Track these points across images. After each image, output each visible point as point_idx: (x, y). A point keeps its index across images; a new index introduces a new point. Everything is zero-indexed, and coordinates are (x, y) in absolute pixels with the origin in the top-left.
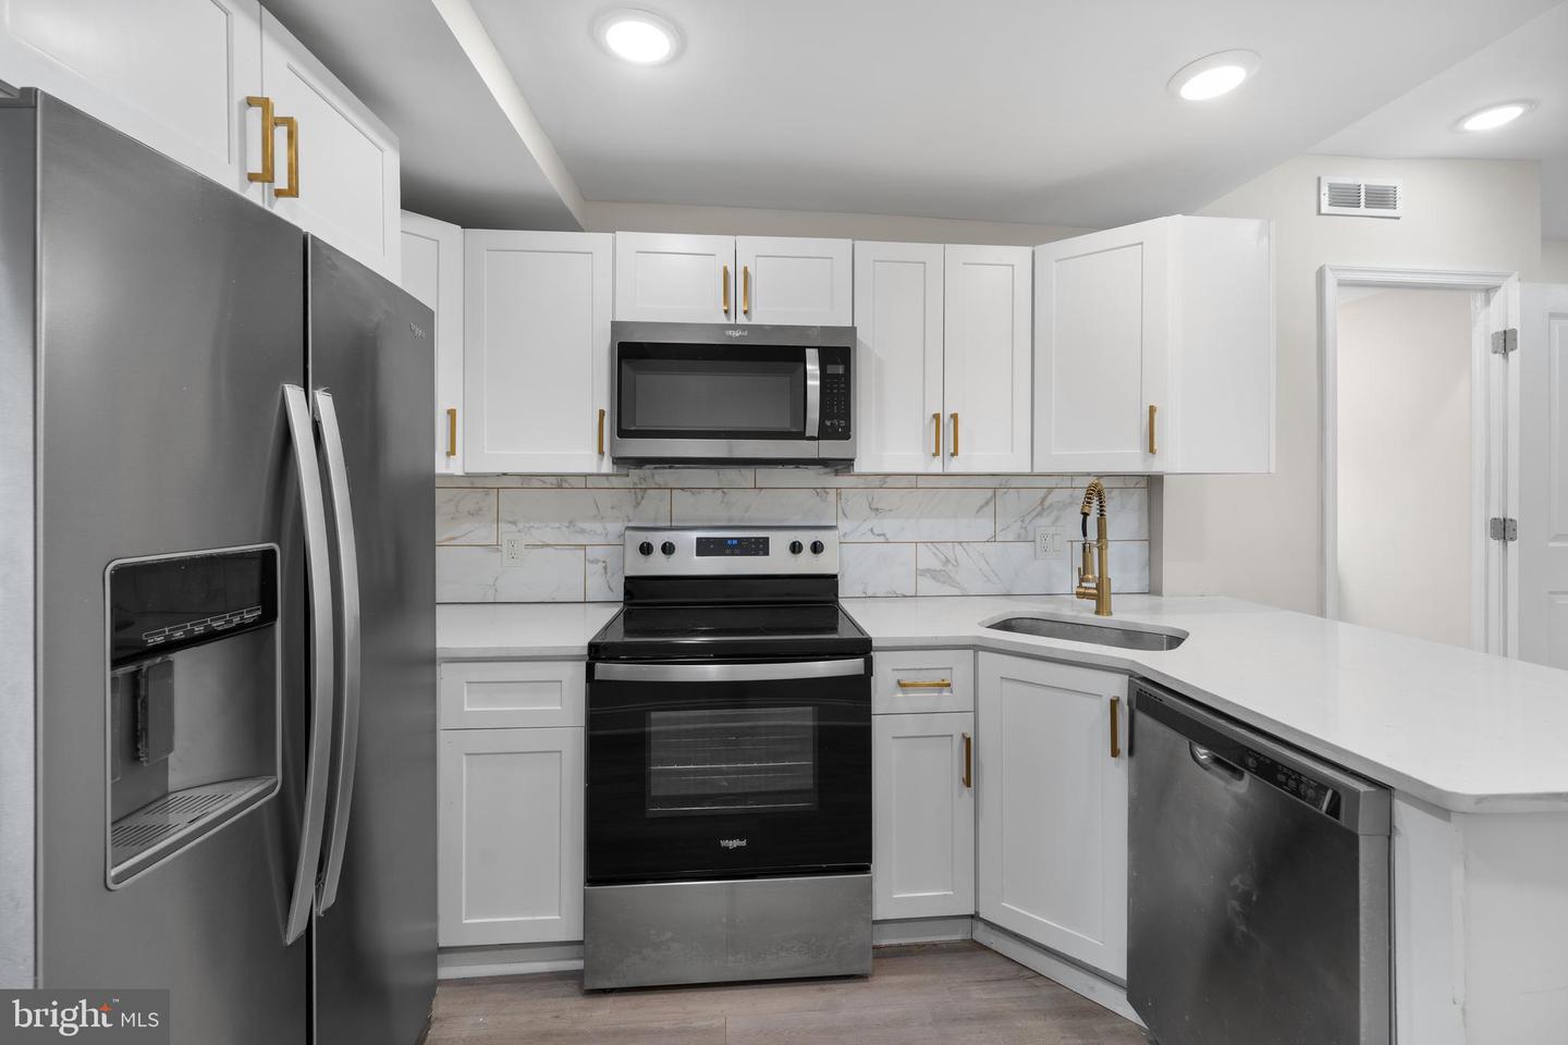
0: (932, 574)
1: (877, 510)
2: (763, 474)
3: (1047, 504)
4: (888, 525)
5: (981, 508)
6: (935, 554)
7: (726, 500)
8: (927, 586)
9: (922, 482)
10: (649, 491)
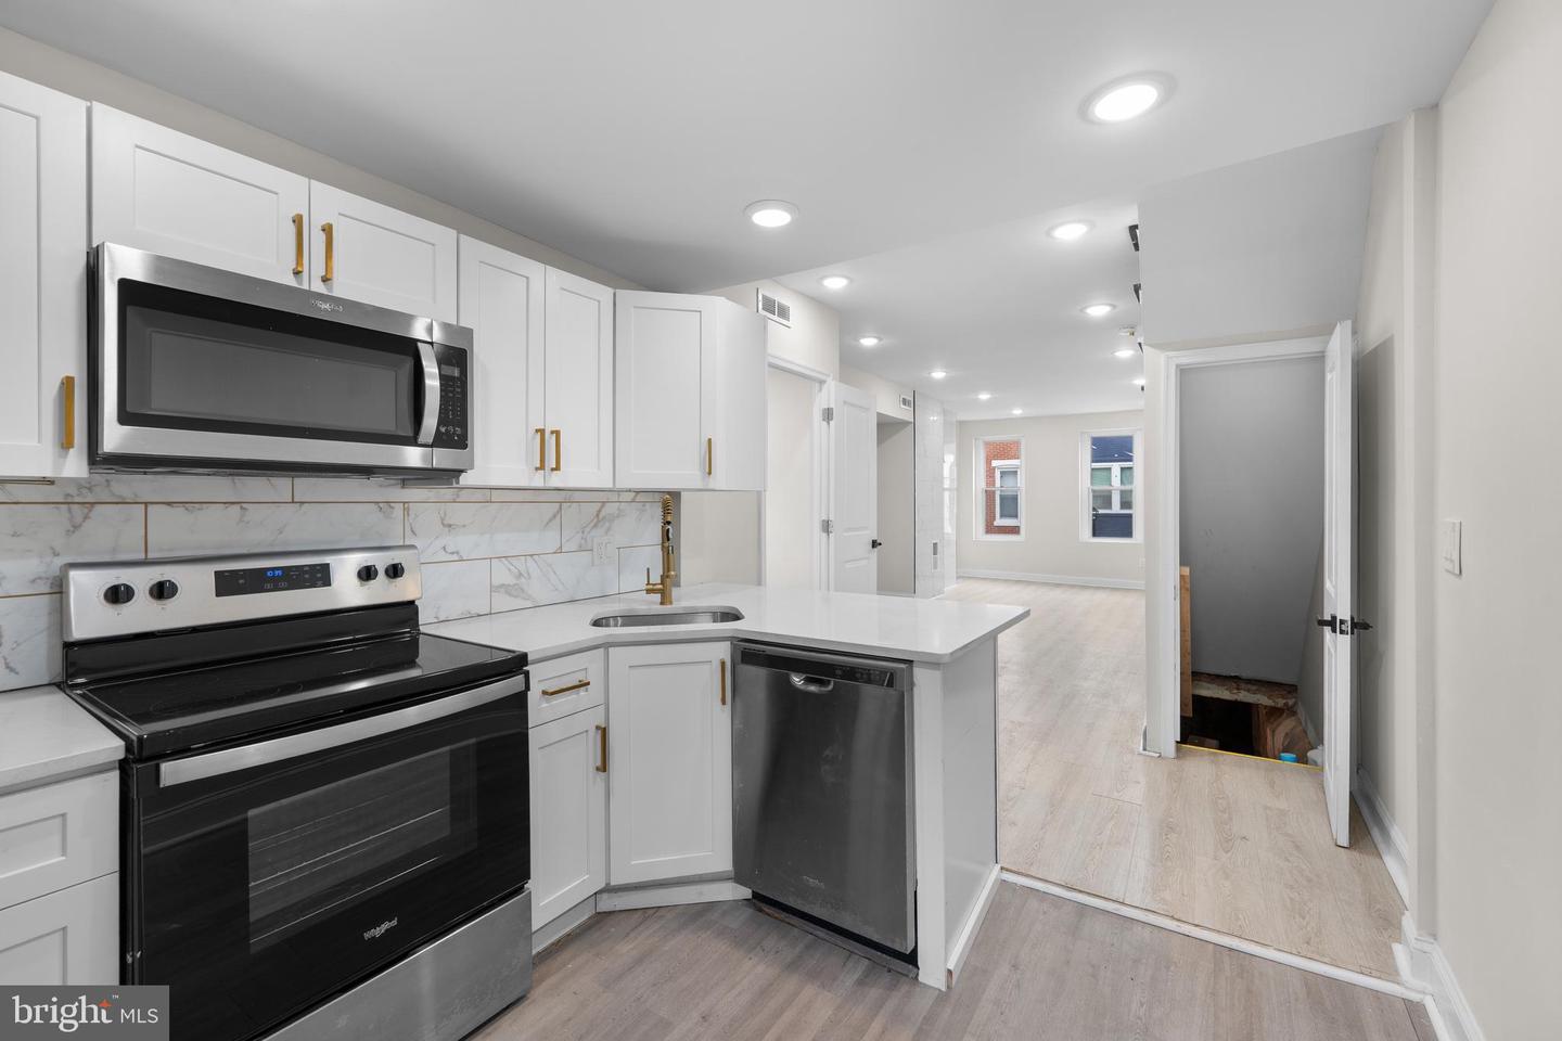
0: (506, 589)
1: (450, 526)
2: (306, 486)
3: (601, 516)
4: (463, 542)
5: (550, 520)
6: (509, 570)
7: (246, 519)
8: (503, 602)
9: (496, 496)
10: (98, 507)
